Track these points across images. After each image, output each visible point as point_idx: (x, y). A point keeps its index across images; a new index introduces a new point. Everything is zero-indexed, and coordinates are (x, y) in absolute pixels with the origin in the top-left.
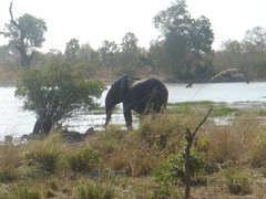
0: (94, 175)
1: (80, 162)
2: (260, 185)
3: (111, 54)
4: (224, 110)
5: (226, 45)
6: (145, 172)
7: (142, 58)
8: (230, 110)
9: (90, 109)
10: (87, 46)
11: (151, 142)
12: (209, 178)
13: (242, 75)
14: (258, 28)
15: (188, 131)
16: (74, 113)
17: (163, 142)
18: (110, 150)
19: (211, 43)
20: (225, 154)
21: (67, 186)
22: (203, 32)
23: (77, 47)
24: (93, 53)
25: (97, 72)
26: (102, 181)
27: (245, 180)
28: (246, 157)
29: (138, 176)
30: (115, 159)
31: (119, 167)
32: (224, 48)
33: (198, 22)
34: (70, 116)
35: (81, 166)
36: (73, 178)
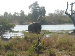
0: (12, 50)
1: (8, 47)
2: (58, 53)
3: (17, 16)
4: (49, 32)
5: (49, 14)
6: (26, 50)
7: (26, 18)
8: (50, 33)
9: (11, 32)
10: (10, 14)
11: (28, 41)
12: (44, 51)
13: (53, 23)
14: (58, 10)
15: (38, 38)
16: (6, 33)
17: (31, 41)
18: (16, 43)
19: (45, 14)
20: (49, 45)
21: (4, 53)
22: (43, 11)
23: (7, 14)
24: (12, 16)
25: (13, 21)
26: (14, 52)
27: (54, 52)
28: (54, 46)
29: (24, 51)
30: (18, 46)
31: (19, 48)
32: (49, 15)
33: (42, 8)
34: (5, 34)
35: (8, 48)
36: (6, 51)
